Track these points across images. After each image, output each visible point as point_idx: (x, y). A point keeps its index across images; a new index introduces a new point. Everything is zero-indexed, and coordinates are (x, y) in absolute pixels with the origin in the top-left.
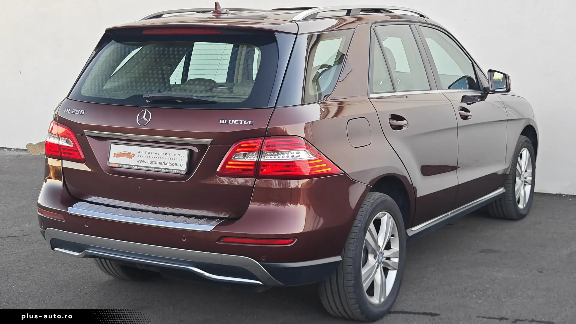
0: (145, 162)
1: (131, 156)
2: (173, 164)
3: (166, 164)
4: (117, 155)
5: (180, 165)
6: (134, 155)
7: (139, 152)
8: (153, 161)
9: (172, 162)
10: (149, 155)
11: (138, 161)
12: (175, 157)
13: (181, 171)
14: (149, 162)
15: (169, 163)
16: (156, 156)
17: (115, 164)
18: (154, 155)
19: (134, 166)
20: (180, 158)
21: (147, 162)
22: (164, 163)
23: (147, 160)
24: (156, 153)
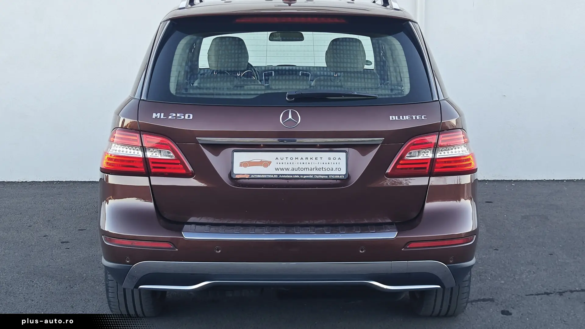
0: (287, 169)
1: (267, 164)
2: (328, 169)
3: (318, 169)
4: (244, 164)
5: (337, 169)
6: (270, 163)
7: (277, 159)
8: (299, 168)
9: (326, 166)
10: (292, 161)
11: (277, 169)
12: (330, 161)
13: (341, 176)
14: (293, 169)
15: (322, 168)
16: (302, 161)
17: (244, 174)
18: (299, 161)
19: (273, 175)
20: (337, 161)
21: (290, 169)
22: (315, 169)
23: (290, 167)
24: (302, 159)
